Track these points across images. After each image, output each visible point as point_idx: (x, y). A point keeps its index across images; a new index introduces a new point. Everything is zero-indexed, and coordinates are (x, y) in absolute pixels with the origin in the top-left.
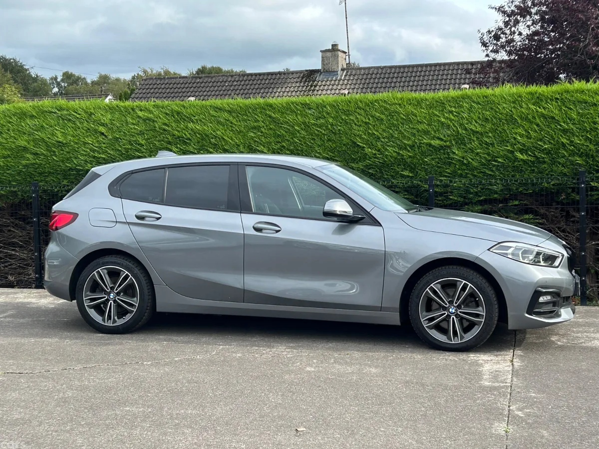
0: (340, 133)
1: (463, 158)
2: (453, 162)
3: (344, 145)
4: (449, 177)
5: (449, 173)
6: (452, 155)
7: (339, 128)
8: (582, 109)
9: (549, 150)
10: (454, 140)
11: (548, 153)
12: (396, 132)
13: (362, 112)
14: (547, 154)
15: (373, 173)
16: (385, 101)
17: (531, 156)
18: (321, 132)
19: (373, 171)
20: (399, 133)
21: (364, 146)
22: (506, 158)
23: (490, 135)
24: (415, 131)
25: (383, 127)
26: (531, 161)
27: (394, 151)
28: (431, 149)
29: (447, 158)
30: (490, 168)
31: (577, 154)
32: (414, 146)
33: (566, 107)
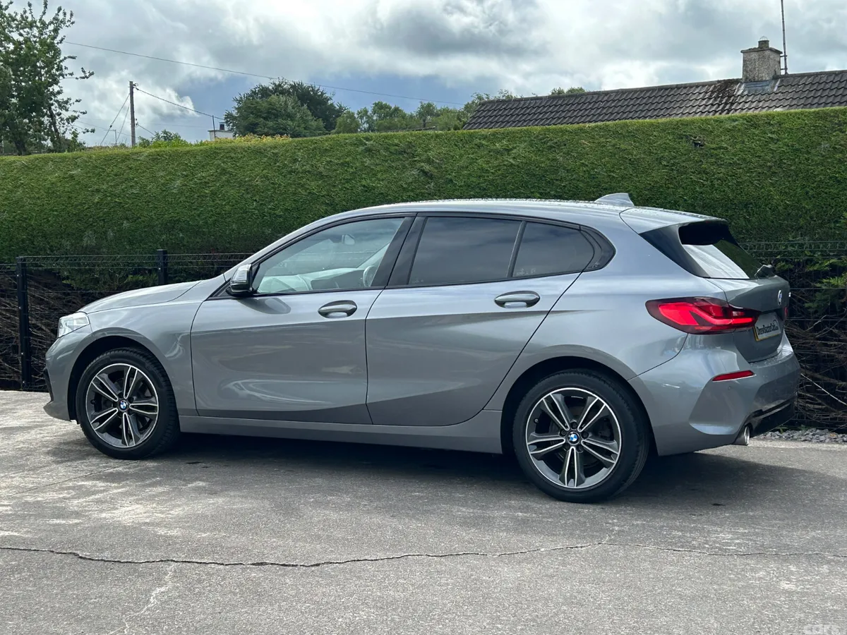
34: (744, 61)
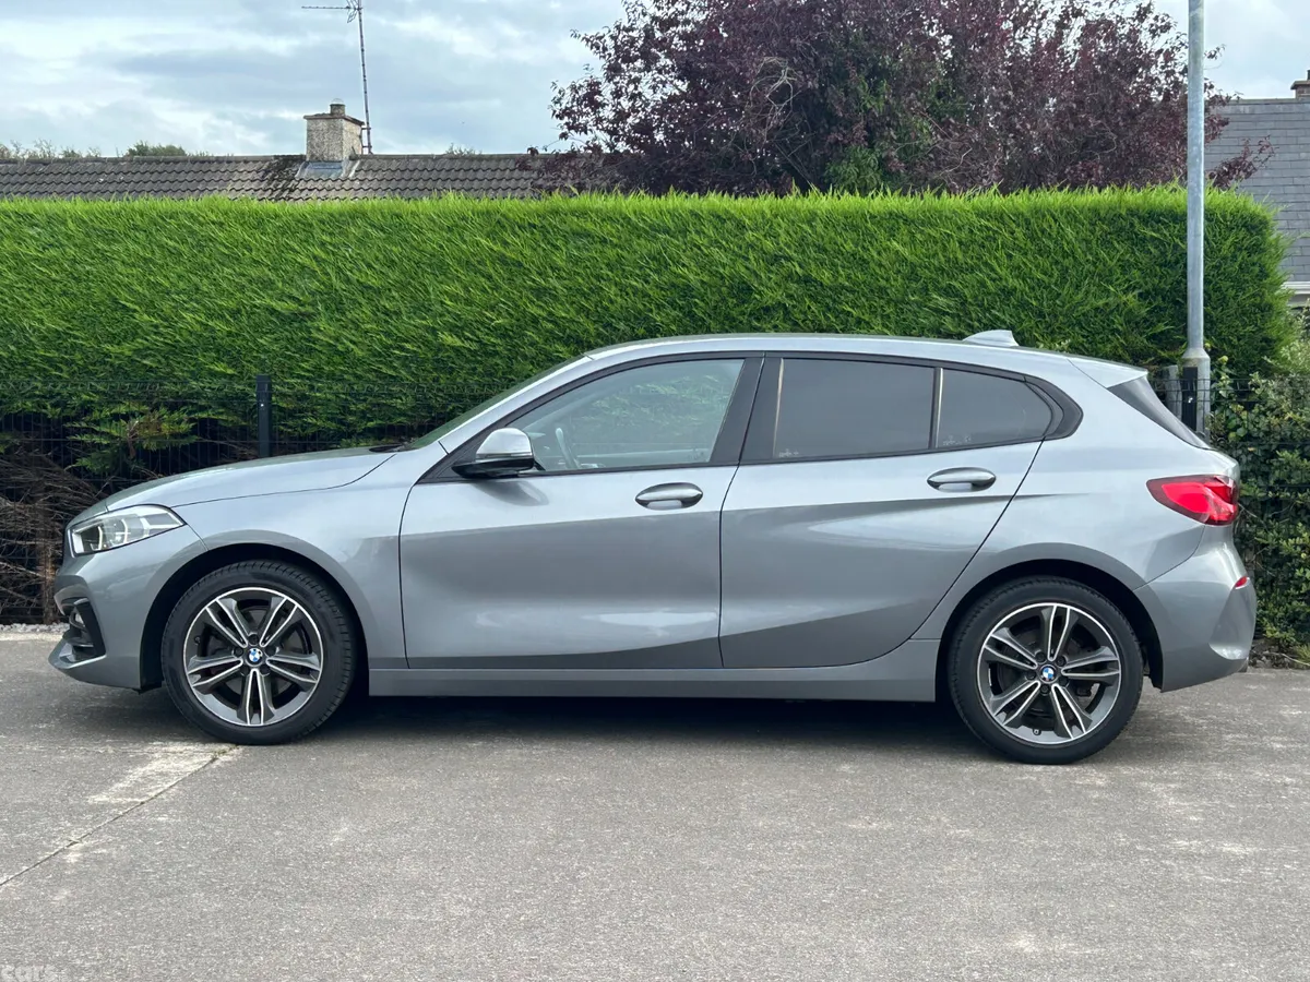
0: (88, 280)
1: (337, 340)
2: (317, 347)
3: (94, 304)
4: (308, 378)
5: (308, 371)
6: (315, 334)
7: (88, 268)
8: (578, 248)
9: (506, 329)
10: (322, 301)
11: (503, 333)
12: (205, 281)
13: (141, 236)
14: (503, 336)
15: (151, 367)
16: (192, 216)
17: (471, 340)
18: (49, 277)
19: (153, 361)
20: (210, 284)
21: (137, 308)
22: (423, 343)
23: (394, 294)
24: (243, 281)
25: (180, 269)
26: (469, 350)
27: (198, 322)
28: (275, 320)
29: (305, 339)
30: (391, 362)
31: (560, 339)
32: (239, 311)
33: (549, 243)
34: (309, 131)
